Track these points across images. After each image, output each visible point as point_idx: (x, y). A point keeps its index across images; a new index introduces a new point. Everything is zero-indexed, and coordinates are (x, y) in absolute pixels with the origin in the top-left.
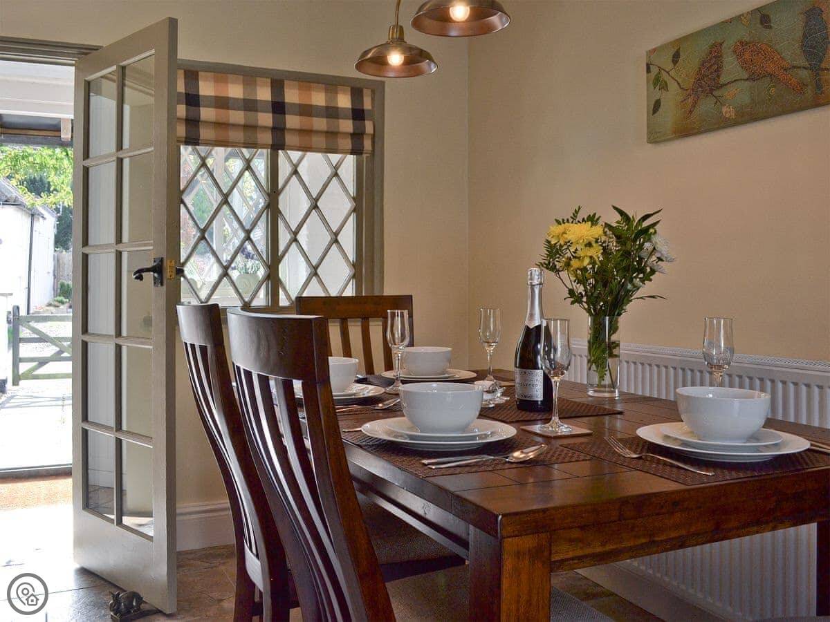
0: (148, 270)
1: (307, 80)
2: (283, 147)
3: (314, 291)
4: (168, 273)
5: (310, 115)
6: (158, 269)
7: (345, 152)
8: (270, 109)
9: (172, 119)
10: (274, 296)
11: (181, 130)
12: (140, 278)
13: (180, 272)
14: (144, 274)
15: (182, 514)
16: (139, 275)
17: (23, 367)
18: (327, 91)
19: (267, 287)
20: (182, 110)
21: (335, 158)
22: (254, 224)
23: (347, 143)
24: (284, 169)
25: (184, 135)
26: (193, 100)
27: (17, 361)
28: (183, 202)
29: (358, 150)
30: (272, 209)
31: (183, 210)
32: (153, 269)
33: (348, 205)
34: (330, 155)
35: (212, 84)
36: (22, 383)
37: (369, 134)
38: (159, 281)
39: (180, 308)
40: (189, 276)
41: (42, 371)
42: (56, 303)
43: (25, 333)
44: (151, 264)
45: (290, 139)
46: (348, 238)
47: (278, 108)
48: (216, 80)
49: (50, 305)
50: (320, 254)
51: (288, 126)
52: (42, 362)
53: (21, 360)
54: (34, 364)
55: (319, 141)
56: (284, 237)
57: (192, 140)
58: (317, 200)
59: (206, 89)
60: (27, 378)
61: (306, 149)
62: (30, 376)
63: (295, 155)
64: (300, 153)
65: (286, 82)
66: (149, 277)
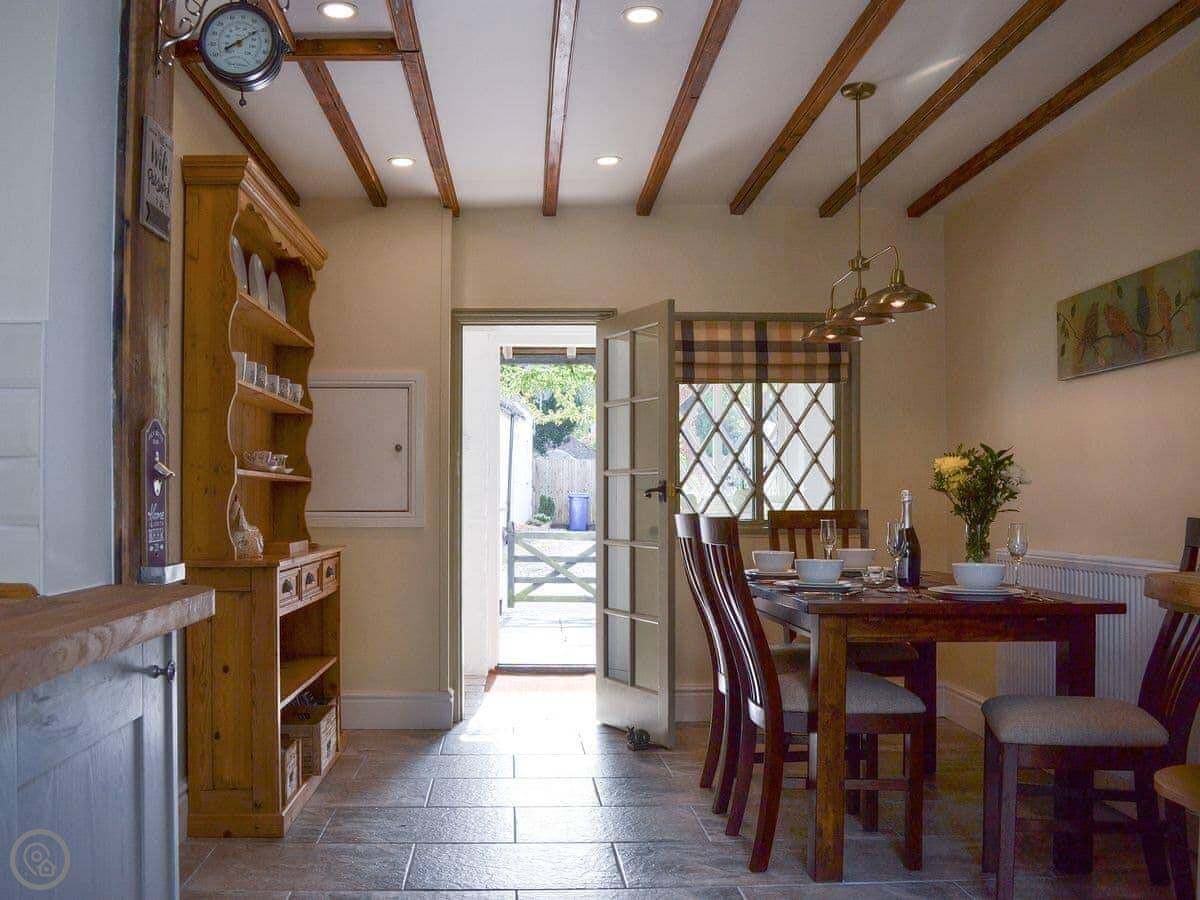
0: (654, 490)
1: (786, 320)
2: (766, 380)
3: (797, 505)
4: (670, 493)
5: (790, 350)
6: (662, 489)
7: (823, 382)
8: (754, 347)
9: (672, 364)
10: (759, 510)
11: (679, 372)
12: (649, 496)
13: (679, 491)
14: (652, 493)
15: (681, 691)
16: (649, 493)
17: (519, 588)
18: (804, 328)
19: (753, 502)
20: (679, 356)
21: (815, 387)
22: (742, 448)
23: (825, 373)
24: (768, 397)
25: (682, 376)
26: (688, 346)
27: (512, 580)
28: (681, 431)
29: (834, 379)
30: (757, 434)
31: (681, 438)
32: (659, 490)
33: (828, 428)
34: (810, 385)
35: (704, 331)
36: (516, 604)
37: (845, 364)
38: (663, 498)
39: (677, 516)
40: (686, 493)
41: (535, 593)
42: (538, 522)
43: (519, 551)
44: (656, 485)
45: (772, 373)
46: (828, 458)
47: (762, 346)
48: (708, 327)
49: (530, 523)
50: (801, 475)
51: (770, 362)
52: (537, 584)
53: (517, 580)
54: (530, 584)
55: (800, 372)
56: (768, 459)
57: (689, 380)
58: (798, 424)
59: (700, 335)
60: (522, 600)
61: (786, 381)
62: (525, 597)
63: (778, 387)
64: (781, 385)
65: (768, 324)
66: (656, 495)
